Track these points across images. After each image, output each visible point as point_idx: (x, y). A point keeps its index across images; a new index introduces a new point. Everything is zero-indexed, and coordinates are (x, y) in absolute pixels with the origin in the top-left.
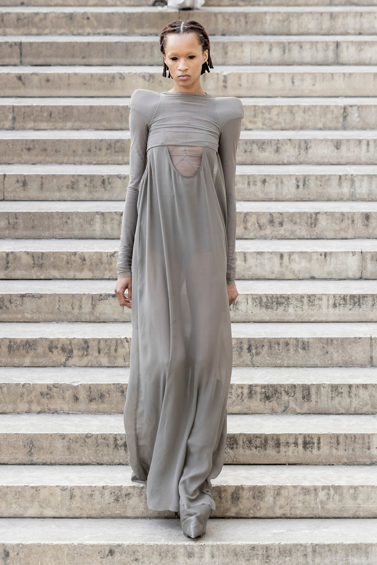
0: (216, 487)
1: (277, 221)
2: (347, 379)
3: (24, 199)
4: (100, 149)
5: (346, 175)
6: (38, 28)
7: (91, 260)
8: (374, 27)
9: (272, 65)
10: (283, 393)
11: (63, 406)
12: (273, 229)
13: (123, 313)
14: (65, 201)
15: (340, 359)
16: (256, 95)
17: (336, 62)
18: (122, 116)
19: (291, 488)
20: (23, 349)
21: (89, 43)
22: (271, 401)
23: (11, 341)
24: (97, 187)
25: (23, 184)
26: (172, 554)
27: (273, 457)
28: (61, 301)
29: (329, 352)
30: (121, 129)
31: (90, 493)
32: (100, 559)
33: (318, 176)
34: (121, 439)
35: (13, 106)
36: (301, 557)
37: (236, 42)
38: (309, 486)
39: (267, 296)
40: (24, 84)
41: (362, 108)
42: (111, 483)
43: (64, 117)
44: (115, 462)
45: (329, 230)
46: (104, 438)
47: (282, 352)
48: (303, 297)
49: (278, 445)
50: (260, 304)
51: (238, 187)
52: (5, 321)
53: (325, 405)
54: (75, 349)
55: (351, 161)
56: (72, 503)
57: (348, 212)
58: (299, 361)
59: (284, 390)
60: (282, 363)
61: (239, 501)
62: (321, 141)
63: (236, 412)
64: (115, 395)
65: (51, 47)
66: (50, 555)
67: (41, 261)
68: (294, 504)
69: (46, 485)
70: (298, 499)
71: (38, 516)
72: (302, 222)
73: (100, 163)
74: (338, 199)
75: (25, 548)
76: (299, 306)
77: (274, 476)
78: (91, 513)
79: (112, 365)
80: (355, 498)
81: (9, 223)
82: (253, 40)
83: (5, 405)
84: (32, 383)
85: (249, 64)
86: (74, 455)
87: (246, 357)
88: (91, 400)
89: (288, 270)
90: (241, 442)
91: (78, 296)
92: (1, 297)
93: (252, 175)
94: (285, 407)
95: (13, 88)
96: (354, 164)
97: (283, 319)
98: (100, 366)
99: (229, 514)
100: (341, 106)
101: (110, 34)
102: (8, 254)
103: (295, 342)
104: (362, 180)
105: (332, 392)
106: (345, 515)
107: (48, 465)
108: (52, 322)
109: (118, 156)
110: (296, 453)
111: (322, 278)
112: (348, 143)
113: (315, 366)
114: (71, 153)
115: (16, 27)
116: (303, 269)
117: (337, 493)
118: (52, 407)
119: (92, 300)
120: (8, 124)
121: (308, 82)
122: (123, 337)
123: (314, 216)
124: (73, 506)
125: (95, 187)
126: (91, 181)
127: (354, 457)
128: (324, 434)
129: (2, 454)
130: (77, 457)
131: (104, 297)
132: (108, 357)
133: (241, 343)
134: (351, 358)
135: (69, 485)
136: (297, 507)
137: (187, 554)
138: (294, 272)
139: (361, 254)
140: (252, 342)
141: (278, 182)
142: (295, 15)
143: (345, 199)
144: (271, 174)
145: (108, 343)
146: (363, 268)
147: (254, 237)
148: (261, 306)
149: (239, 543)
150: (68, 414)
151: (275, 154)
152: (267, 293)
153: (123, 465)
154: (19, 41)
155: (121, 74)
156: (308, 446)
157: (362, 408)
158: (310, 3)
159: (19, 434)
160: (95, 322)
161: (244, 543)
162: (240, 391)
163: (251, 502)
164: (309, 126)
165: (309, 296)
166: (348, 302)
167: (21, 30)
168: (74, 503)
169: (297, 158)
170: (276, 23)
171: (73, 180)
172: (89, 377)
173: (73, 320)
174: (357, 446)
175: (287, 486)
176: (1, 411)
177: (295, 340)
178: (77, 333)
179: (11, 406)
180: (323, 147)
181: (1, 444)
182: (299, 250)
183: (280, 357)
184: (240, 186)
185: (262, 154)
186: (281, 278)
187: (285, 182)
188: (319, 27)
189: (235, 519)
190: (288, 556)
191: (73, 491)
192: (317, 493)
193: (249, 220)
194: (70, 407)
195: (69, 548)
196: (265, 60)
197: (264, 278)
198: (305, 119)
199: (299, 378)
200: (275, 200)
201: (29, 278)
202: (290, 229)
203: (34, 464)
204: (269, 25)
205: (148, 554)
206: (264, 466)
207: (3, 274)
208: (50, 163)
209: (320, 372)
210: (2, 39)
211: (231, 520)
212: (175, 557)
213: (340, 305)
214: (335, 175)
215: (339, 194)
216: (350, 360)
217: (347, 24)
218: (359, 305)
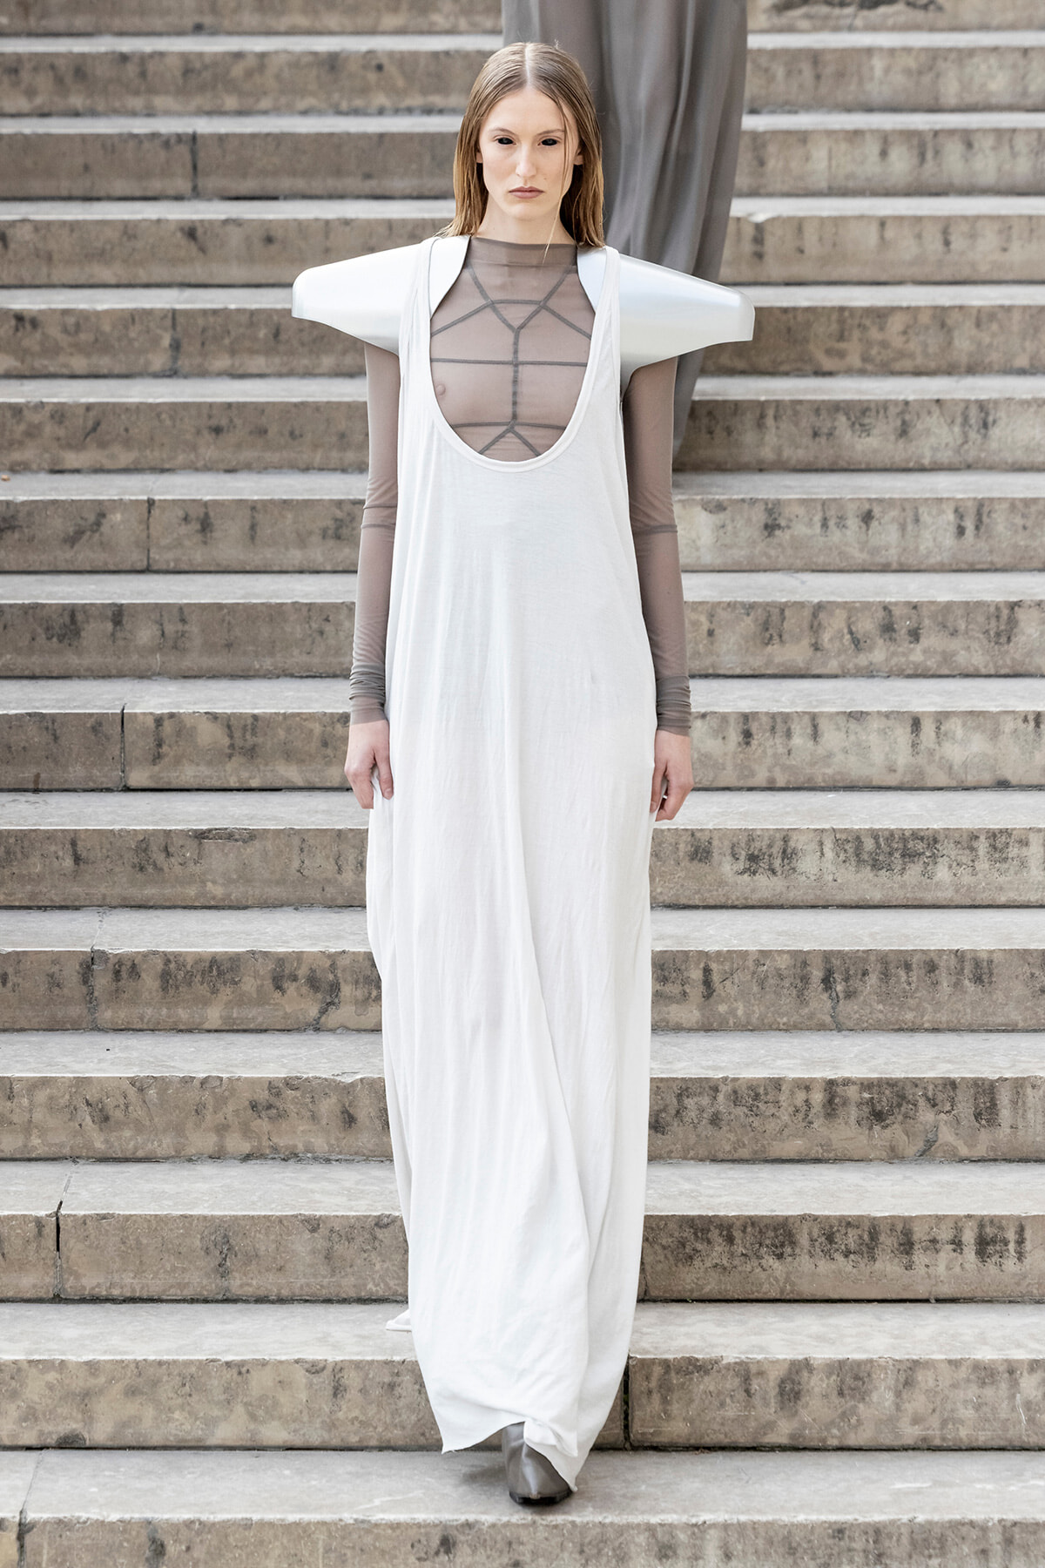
0: (736, 1363)
1: (903, 626)
3: (205, 569)
6: (241, 94)
9: (888, 193)
10: (922, 1102)
11: (313, 1140)
12: (892, 649)
14: (318, 572)
16: (845, 278)
19: (944, 1366)
20: (202, 983)
21: (381, 136)
22: (887, 1126)
23: (169, 961)
25: (202, 524)
26: (614, 1550)
27: (892, 1280)
28: (306, 850)
31: (387, 1379)
32: (417, 1562)
33: (1017, 503)
35: (174, 312)
36: (973, 1556)
37: (788, 133)
38: (993, 1360)
39: (875, 834)
40: (203, 250)
43: (314, 341)
47: (917, 990)
48: (977, 837)
49: (907, 1247)
50: (857, 855)
51: (796, 533)
52: (151, 904)
53: (1038, 1135)
54: (345, 981)
56: (336, 1408)
58: (965, 1014)
59: (925, 1095)
60: (918, 1021)
61: (800, 1403)
62: (1026, 406)
63: (793, 1155)
65: (278, 145)
66: (277, 1552)
67: (250, 740)
69: (266, 1358)
70: (962, 1395)
71: (244, 1443)
72: (972, 630)
75: (209, 1532)
76: (964, 861)
77: (896, 1332)
78: (390, 1435)
81: (163, 634)
82: (837, 127)
83: (152, 1137)
84: (228, 1076)
85: (826, 191)
86: (343, 1273)
87: (819, 1002)
89: (934, 761)
90: (804, 1240)
91: (354, 836)
92: (142, 838)
93: (835, 500)
94: (928, 1141)
95: (174, 262)
97: (921, 899)
99: (771, 1438)
101: (441, 112)
102: (159, 720)
103: (953, 961)
107: (273, 1302)
108: (282, 906)
110: (957, 1269)
111: (1029, 783)
113: (1011, 1029)
114: (334, 439)
115: (182, 91)
116: (977, 760)
118: (282, 1141)
120: (159, 361)
121: (989, 241)
123: (1005, 612)
124: (340, 1415)
128: (1034, 1216)
129: (144, 1272)
130: (352, 1280)
133: (805, 964)
135: (330, 1359)
136: (960, 1419)
137: (656, 1549)
138: (951, 768)
140: (834, 960)
141: (905, 519)
142: (953, 56)
144: (887, 496)
147: (840, 672)
148: (860, 861)
149: (801, 1518)
150: (328, 1161)
151: (897, 440)
152: (877, 826)
154: (190, 130)
156: (990, 1249)
158: (995, 22)
159: (191, 1216)
161: (814, 1517)
162: (801, 1096)
163: (832, 1405)
164: (990, 363)
165: (993, 835)
167: (198, 101)
168: (344, 1407)
169: (958, 451)
170: (899, 79)
171: (339, 514)
173: (340, 901)
175: (933, 1360)
176: (140, 1154)
177: (953, 956)
178: (352, 937)
179: (169, 1140)
180: (1031, 423)
181: (141, 1244)
182: (965, 706)
183: (911, 1002)
184: (800, 529)
185: (862, 440)
186: (914, 786)
187: (925, 517)
188: (1019, 89)
189: (788, 1453)
190: (936, 1556)
191: (340, 1375)
192: (1016, 1380)
193: (825, 623)
194: (333, 1142)
195: (330, 1532)
196: (868, 179)
197: (867, 784)
198: (979, 344)
199: (965, 1062)
200: (898, 568)
201: (218, 784)
202: (939, 649)
203: (235, 1301)
204: (881, 83)
205: (550, 1549)
206: (870, 1305)
207: (147, 774)
208: (276, 468)
209: (1022, 1045)
210: (141, 126)
211: (778, 1456)
212: (624, 1557)
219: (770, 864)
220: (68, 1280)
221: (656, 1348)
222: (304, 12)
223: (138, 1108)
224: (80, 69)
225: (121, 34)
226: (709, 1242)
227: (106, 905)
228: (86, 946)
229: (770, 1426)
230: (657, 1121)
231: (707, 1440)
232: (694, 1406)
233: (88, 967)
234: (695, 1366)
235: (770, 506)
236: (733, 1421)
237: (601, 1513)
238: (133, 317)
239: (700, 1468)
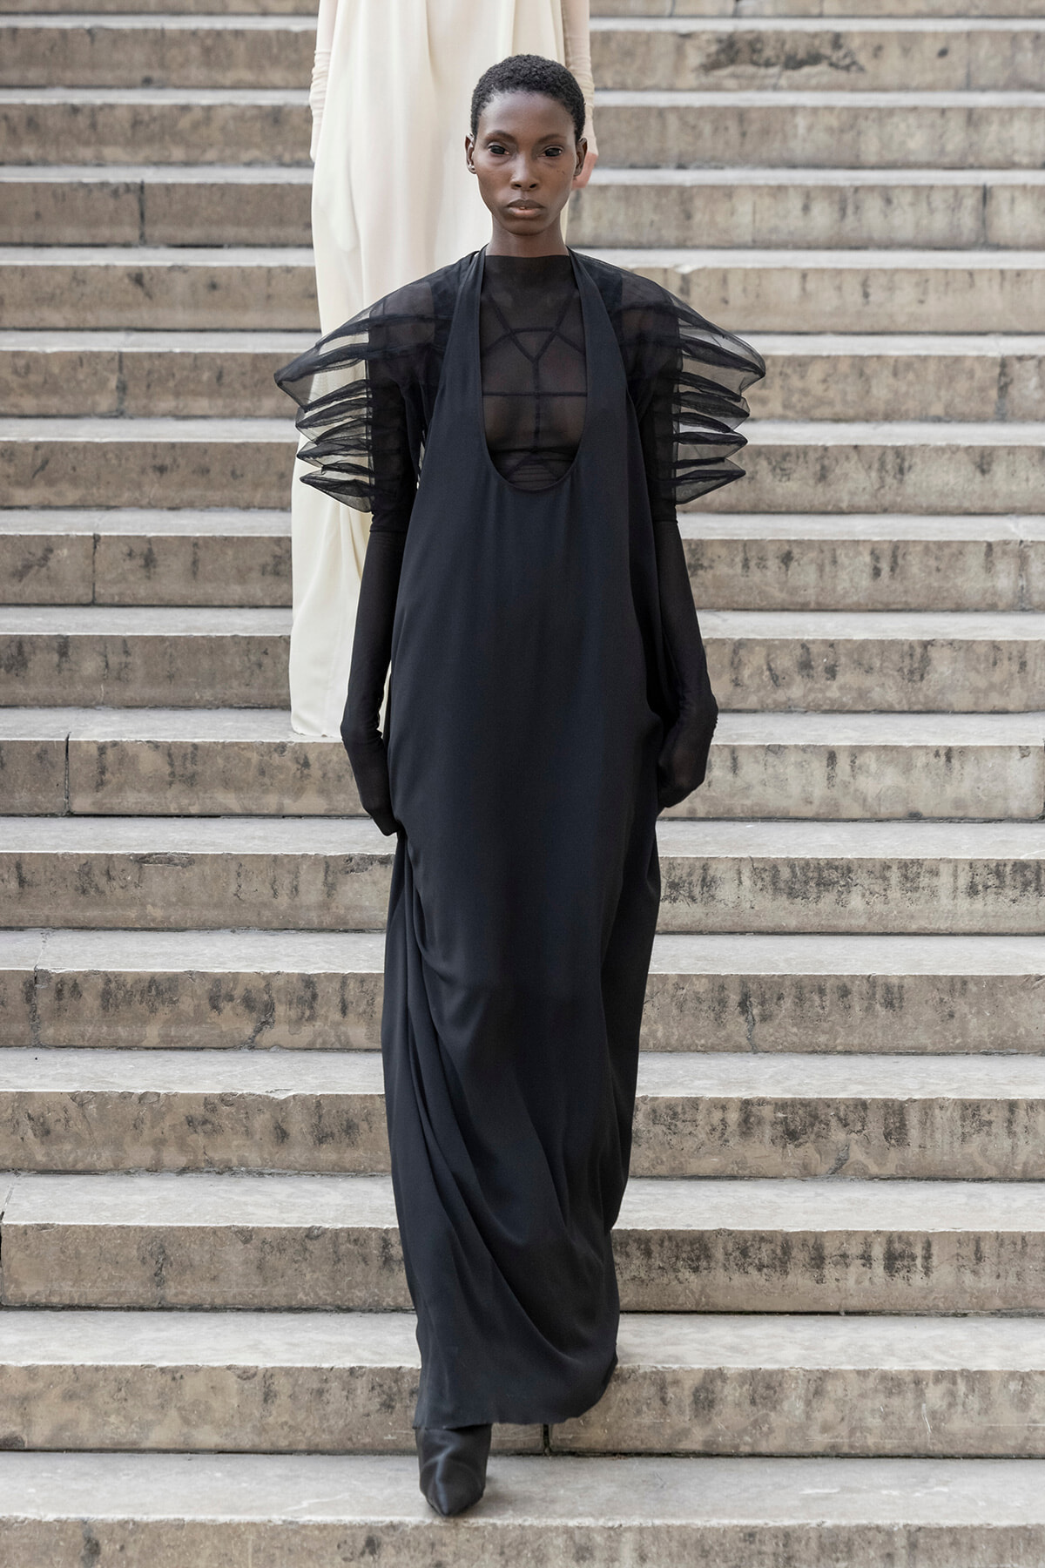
0: (652, 1372)
1: (820, 664)
2: (1002, 1087)
3: (148, 603)
5: (1006, 543)
6: (188, 145)
7: (323, 766)
9: (810, 246)
10: (834, 1122)
11: (246, 1154)
12: (809, 685)
14: (257, 607)
15: (985, 1033)
16: (767, 328)
17: (982, 240)
19: (853, 1376)
20: (141, 1002)
22: (801, 1144)
23: (110, 981)
25: (146, 560)
26: (533, 1552)
27: (804, 1293)
28: (243, 874)
29: (956, 1015)
31: (316, 1386)
32: (343, 1562)
33: (931, 545)
35: (121, 355)
36: (879, 1560)
37: (714, 187)
38: (900, 1371)
39: (791, 864)
40: (149, 295)
42: (372, 1361)
43: (255, 385)
44: (384, 1304)
45: (959, 689)
46: (355, 1240)
47: (829, 1015)
48: (889, 867)
49: (818, 1262)
50: (774, 884)
51: (718, 573)
52: (93, 925)
53: (946, 1154)
54: (279, 1001)
55: (1018, 505)
56: (265, 1413)
57: (1010, 642)
58: (877, 1037)
59: (836, 1115)
60: (831, 1044)
61: (714, 1411)
62: (940, 453)
63: (709, 1172)
65: (223, 195)
66: (208, 1551)
67: (190, 768)
68: (860, 1419)
69: (200, 1364)
70: (869, 1405)
71: (177, 1447)
72: (887, 667)
74: (983, 606)
75: (143, 1531)
76: (877, 890)
77: (807, 1344)
78: (318, 1440)
80: (1023, 1403)
81: (107, 666)
82: (761, 182)
83: (92, 1150)
84: (165, 1092)
85: (750, 244)
86: (274, 1284)
87: (736, 1025)
88: (322, 1138)
89: (848, 793)
90: (719, 1254)
91: (289, 862)
92: (84, 862)
93: (756, 541)
94: (839, 1159)
95: (121, 306)
96: (1027, 512)
97: (835, 926)
98: (347, 1048)
99: (685, 1445)
100: (994, 358)
102: (102, 749)
103: (865, 987)
105: (964, 1121)
106: (997, 1449)
107: (206, 1310)
108: (219, 928)
110: (867, 1283)
111: (940, 816)
112: (1011, 457)
113: (920, 1052)
114: (274, 478)
115: (131, 142)
116: (890, 792)
117: (974, 1391)
118: (217, 1156)
119: (326, 872)
120: (105, 402)
121: (906, 295)
123: (919, 651)
124: (271, 1420)
127: (1020, 1295)
128: (941, 1233)
129: (82, 1280)
130: (284, 1290)
131: (358, 864)
132: (368, 1024)
133: (722, 988)
134: (1015, 1032)
135: (261, 1365)
136: (867, 1428)
137: (573, 1551)
138: (865, 800)
139: (1042, 753)
140: (750, 985)
141: (823, 560)
142: (874, 115)
143: (1001, 605)
144: (806, 538)
145: (369, 986)
147: (759, 707)
148: (776, 890)
149: (714, 1522)
150: (261, 1174)
151: (816, 484)
152: (792, 856)
153: (405, 1311)
154: (138, 180)
156: (898, 1264)
157: (1044, 1165)
158: (914, 84)
159: (129, 1227)
160: (333, 931)
161: (726, 1522)
162: (717, 1116)
163: (745, 1414)
164: (907, 411)
165: (905, 865)
166: (1008, 880)
167: (146, 152)
168: (274, 1412)
169: (874, 496)
170: (821, 137)
171: (278, 551)
172: (316, 1078)
173: (275, 925)
174: (1030, 1266)
175: (841, 1370)
176: (80, 1166)
177: (865, 981)
178: (286, 959)
179: (108, 1153)
180: (945, 469)
181: (80, 1254)
182: (879, 741)
183: (825, 1025)
184: (722, 570)
185: (784, 485)
186: (829, 817)
187: (842, 559)
188: (937, 148)
189: (702, 1459)
190: (844, 1559)
191: (271, 1381)
192: (922, 1390)
193: (745, 660)
194: (266, 1156)
195: (259, 1533)
196: (791, 233)
197: (784, 815)
198: (896, 393)
199: (876, 1084)
200: (816, 607)
201: (158, 811)
202: (855, 686)
203: (170, 1309)
204: (804, 141)
205: (472, 1550)
206: (782, 1317)
207: (90, 801)
208: (218, 506)
209: (932, 1067)
210: (90, 176)
211: (692, 1462)
212: (542, 1559)
213: (986, 887)
214: (975, 542)
215: (985, 592)
216: (1012, 1035)
217: (1012, 139)
218: (1037, 890)
219: (690, 892)
220: (9, 1287)
222: (250, 67)
223: (78, 1123)
224: (33, 120)
225: (72, 86)
226: (628, 1255)
227: (49, 926)
228: (30, 966)
229: (685, 1433)
231: (624, 1447)
232: (611, 1413)
233: (32, 986)
235: (693, 546)
236: (649, 1428)
237: (521, 1516)
238: (81, 359)
239: (617, 1473)
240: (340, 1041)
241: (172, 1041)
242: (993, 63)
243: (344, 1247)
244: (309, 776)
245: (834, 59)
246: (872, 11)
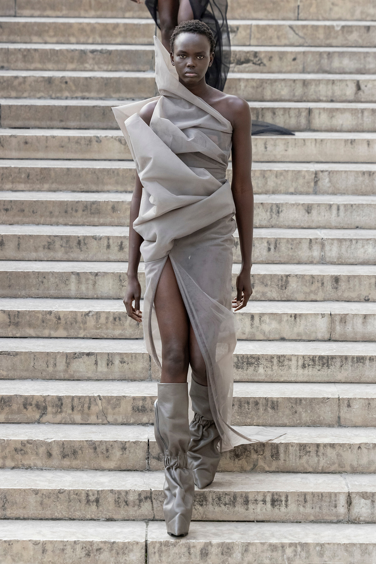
0: (185, 543)
2: (314, 438)
3: (2, 259)
4: (76, 211)
5: (317, 239)
6: (17, 91)
7: (66, 319)
8: (345, 95)
10: (252, 451)
11: (37, 462)
13: (97, 372)
14: (42, 261)
15: (308, 419)
17: (308, 128)
18: (98, 178)
19: (259, 545)
21: (67, 107)
22: (240, 459)
24: (73, 248)
25: (1, 244)
27: (241, 514)
28: (36, 359)
29: (298, 412)
30: (97, 192)
31: (62, 547)
33: (289, 240)
34: (93, 495)
38: (276, 543)
39: (237, 356)
40: (3, 147)
41: (333, 173)
42: (82, 538)
43: (41, 179)
44: (87, 517)
45: (299, 292)
46: (76, 494)
47: (251, 411)
48: (273, 358)
49: (247, 502)
53: (294, 463)
54: (49, 406)
55: (321, 225)
56: (43, 557)
57: (318, 275)
58: (268, 420)
59: (254, 449)
60: (252, 423)
61: (208, 557)
62: (293, 206)
64: (87, 451)
65: (30, 109)
67: (17, 320)
68: (262, 560)
69: (19, 539)
70: (265, 555)
72: (273, 284)
73: (76, 224)
74: (308, 262)
76: (269, 366)
77: (242, 532)
79: (84, 422)
80: (321, 555)
84: (7, 439)
86: (47, 510)
88: (64, 456)
89: (258, 330)
90: (210, 499)
91: (53, 355)
94: (254, 465)
96: (324, 228)
97: (253, 379)
98: (74, 423)
100: (313, 171)
101: (88, 99)
103: (264, 401)
104: (332, 244)
105: (300, 451)
107: (21, 519)
108: (27, 379)
109: (94, 217)
110: (264, 510)
111: (292, 339)
112: (319, 207)
113: (284, 426)
114: (48, 214)
116: (274, 330)
117: (303, 550)
118: (25, 463)
119: (66, 358)
121: (280, 148)
122: (96, 395)
123: (284, 278)
124: (45, 560)
125: (71, 248)
126: (67, 242)
127: (320, 515)
128: (292, 492)
130: (50, 512)
131: (78, 356)
132: (82, 414)
134: (319, 418)
135: (41, 540)
136: (264, 563)
138: (264, 333)
139: (330, 316)
142: (269, 82)
143: (315, 262)
145: (82, 400)
146: (332, 330)
150: (42, 469)
152: (238, 353)
153: (95, 520)
155: (97, 137)
156: (276, 503)
157: (329, 467)
158: (284, 70)
160: (69, 380)
163: (219, 558)
164: (281, 191)
165: (279, 357)
166: (317, 363)
167: (1, 93)
168: (46, 557)
169: (269, 221)
170: (250, 90)
171: (49, 240)
172: (62, 434)
173: (48, 378)
174: (324, 504)
175: (255, 542)
178: (51, 390)
180: (294, 212)
182: (270, 311)
183: (249, 415)
186: (251, 339)
187: (257, 244)
188: (292, 94)
191: (45, 546)
192: (284, 550)
194: (44, 463)
198: (277, 183)
201: (5, 335)
202: (261, 291)
203: (8, 519)
204: (243, 91)
206: (233, 523)
208: (27, 224)
213: (309, 365)
214: (305, 239)
215: (309, 257)
216: (318, 419)
217: (319, 91)
218: (327, 366)
221: (157, 537)
222: (40, 62)
230: (159, 457)
232: (170, 558)
234: (171, 544)
236: (184, 563)
240: (71, 420)
241: (9, 420)
242: (313, 63)
243: (72, 496)
244: (60, 323)
245: (255, 61)
246: (268, 44)
